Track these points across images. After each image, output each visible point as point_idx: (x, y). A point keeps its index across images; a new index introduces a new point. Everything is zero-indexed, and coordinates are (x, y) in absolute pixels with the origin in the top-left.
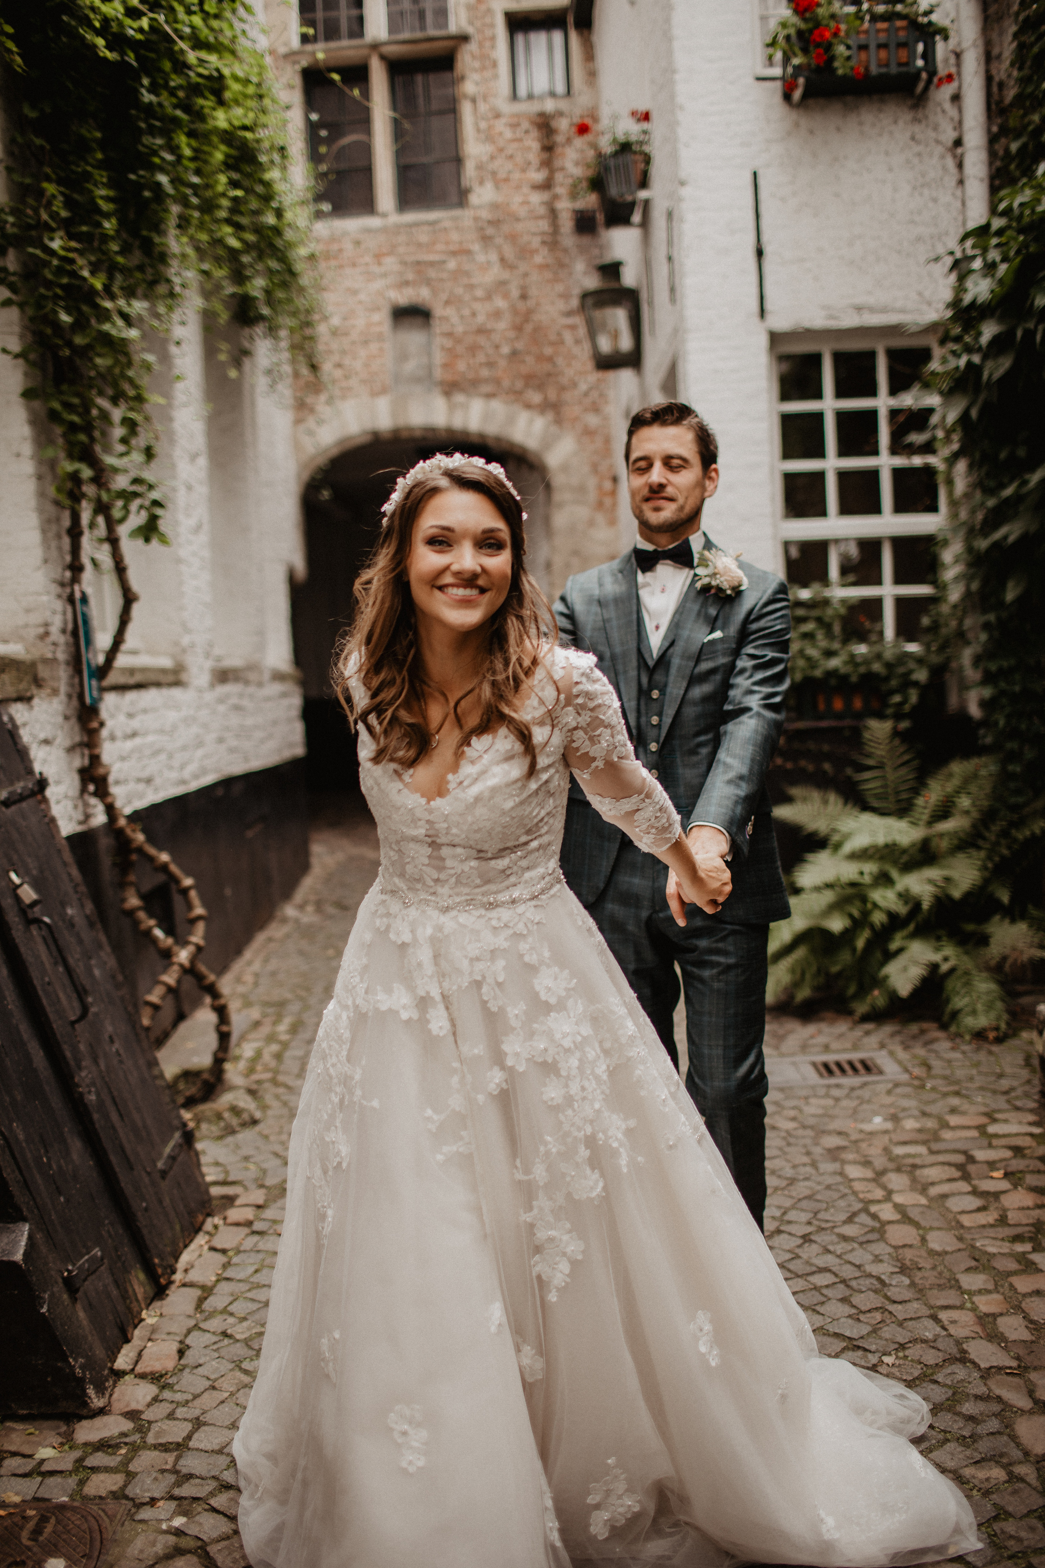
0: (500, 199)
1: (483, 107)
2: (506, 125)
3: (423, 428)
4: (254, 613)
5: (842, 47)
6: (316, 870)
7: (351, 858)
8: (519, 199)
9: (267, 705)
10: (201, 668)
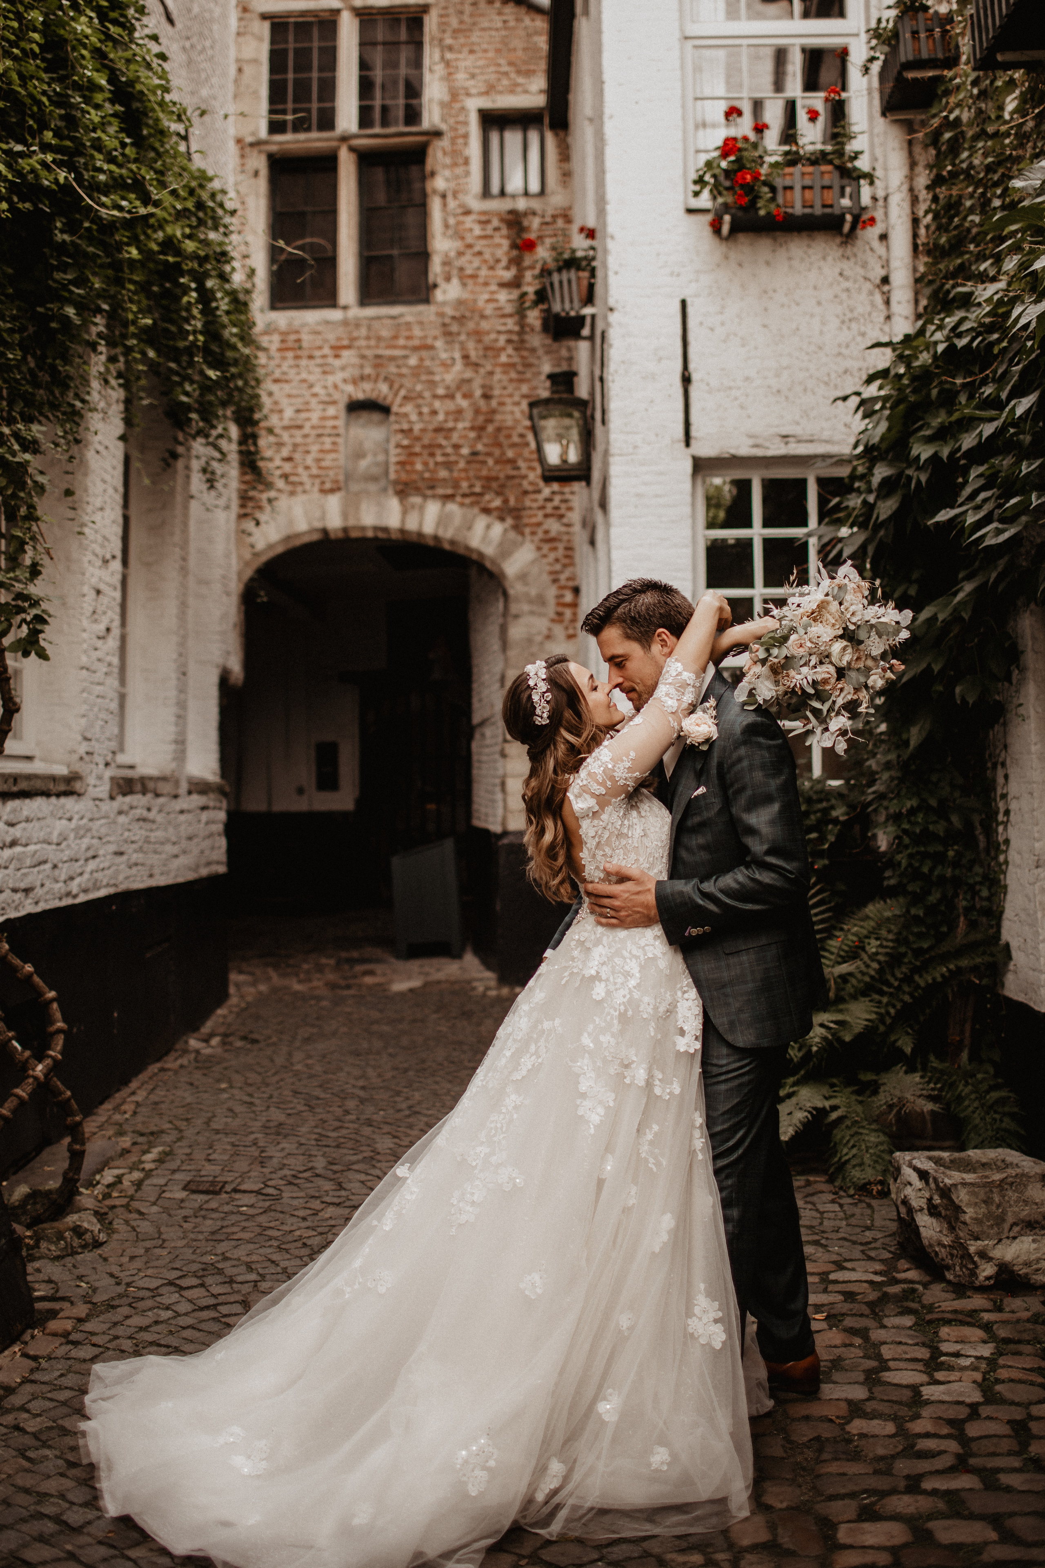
0: (465, 296)
1: (452, 204)
2: (474, 221)
3: (376, 529)
4: (173, 719)
5: (766, 189)
6: (234, 1000)
7: (274, 990)
8: (486, 296)
9: (182, 818)
10: (100, 778)
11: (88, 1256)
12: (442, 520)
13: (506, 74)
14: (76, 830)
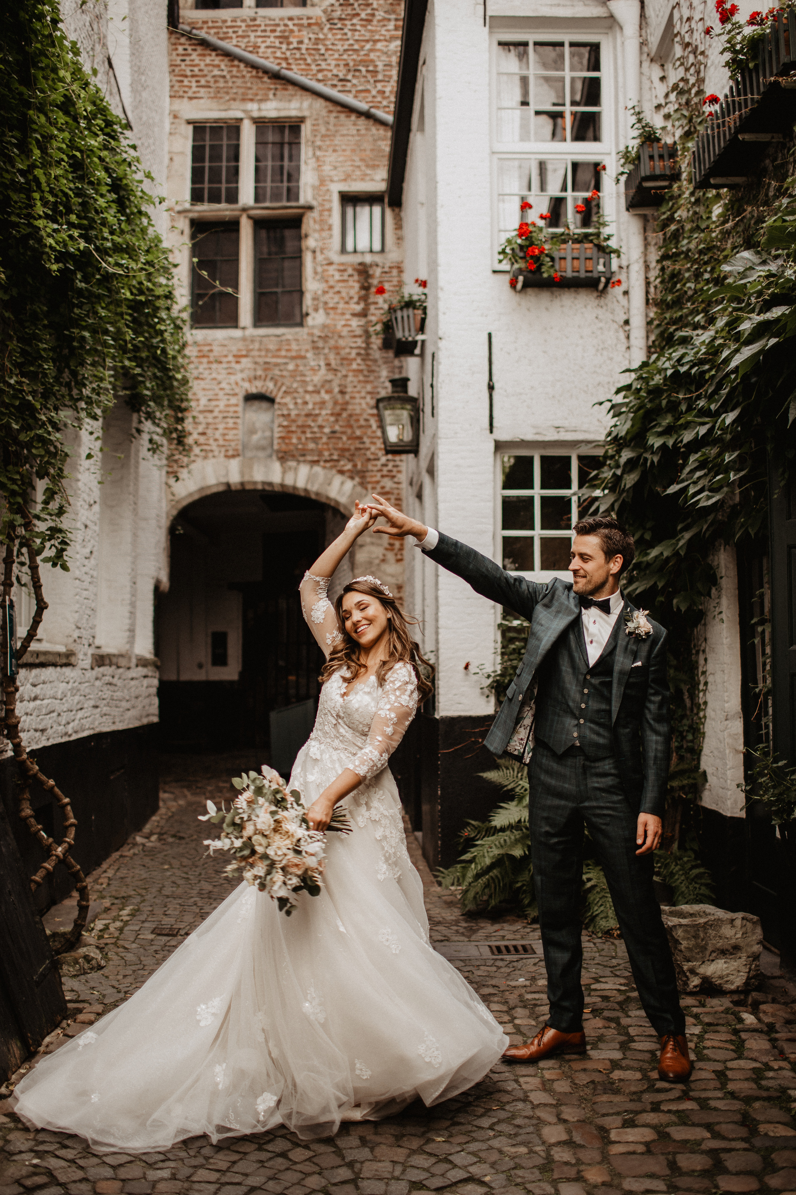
0: (328, 322)
1: (320, 257)
2: (335, 270)
3: (264, 483)
4: (128, 615)
5: (548, 259)
6: (162, 810)
7: (190, 804)
8: (343, 323)
9: (133, 683)
10: (85, 654)
11: (94, 976)
12: (311, 478)
13: (359, 167)
14: (71, 690)
